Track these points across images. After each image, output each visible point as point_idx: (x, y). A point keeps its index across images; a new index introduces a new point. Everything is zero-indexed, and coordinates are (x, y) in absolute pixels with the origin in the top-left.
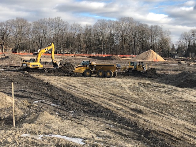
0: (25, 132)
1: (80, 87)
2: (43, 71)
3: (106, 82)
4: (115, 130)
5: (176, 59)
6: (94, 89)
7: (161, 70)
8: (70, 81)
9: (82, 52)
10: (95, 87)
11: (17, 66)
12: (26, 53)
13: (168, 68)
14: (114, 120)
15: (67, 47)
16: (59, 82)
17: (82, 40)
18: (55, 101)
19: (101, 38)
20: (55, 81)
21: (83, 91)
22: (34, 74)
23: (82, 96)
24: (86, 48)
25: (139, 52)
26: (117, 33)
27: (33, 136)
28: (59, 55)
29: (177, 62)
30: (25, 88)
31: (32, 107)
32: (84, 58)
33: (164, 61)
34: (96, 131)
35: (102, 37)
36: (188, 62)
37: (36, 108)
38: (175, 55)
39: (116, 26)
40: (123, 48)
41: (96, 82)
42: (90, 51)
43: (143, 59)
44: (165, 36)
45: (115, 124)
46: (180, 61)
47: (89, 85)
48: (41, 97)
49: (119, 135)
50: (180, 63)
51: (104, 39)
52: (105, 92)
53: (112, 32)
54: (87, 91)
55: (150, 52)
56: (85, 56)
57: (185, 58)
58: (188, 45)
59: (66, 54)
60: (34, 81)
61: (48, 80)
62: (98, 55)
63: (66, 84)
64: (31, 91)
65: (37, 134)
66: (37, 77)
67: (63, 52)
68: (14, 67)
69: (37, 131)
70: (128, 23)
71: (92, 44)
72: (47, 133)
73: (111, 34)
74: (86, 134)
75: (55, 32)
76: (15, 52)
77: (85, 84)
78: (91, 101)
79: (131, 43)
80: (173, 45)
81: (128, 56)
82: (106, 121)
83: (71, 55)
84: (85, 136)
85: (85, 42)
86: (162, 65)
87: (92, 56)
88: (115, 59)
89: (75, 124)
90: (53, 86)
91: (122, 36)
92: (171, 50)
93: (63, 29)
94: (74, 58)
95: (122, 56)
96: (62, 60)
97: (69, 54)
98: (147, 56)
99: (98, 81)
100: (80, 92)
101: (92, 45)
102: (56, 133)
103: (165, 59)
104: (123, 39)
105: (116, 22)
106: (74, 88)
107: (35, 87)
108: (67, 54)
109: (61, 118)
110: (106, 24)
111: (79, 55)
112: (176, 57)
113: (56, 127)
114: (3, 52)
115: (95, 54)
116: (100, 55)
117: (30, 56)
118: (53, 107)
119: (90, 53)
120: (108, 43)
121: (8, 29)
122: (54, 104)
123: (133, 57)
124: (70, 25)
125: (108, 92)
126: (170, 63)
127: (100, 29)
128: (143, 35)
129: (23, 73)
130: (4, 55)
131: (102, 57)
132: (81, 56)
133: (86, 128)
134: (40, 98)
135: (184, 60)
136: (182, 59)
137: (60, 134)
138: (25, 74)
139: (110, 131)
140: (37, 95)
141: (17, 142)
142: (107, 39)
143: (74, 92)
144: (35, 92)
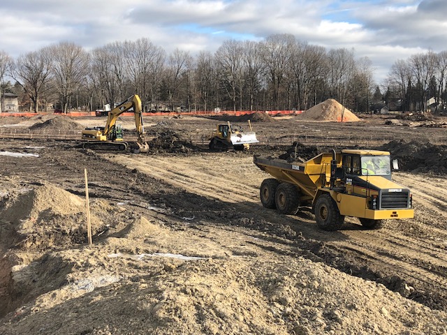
0: (113, 251)
1: (195, 176)
2: (122, 147)
3: (245, 165)
4: (264, 245)
5: (383, 116)
6: (222, 179)
7: (351, 139)
8: (176, 165)
9: (193, 108)
10: (225, 175)
11: (69, 139)
12: (83, 114)
13: (366, 134)
14: (262, 230)
15: (163, 98)
16: (155, 168)
17: (193, 83)
18: (154, 201)
19: (231, 78)
20: (148, 167)
21: (202, 183)
22: (106, 155)
23: (201, 191)
24: (202, 100)
25: (309, 104)
26: (263, 66)
27: (128, 256)
28: (149, 114)
29: (384, 122)
30: (95, 180)
31: (116, 213)
32: (199, 119)
33: (359, 119)
34: (232, 246)
35: (233, 75)
36: (405, 122)
37: (123, 214)
38: (380, 107)
39: (261, 52)
40: (275, 96)
41: (225, 167)
42: (209, 104)
43: (316, 119)
44: (360, 70)
45: (264, 235)
46: (389, 120)
47: (212, 171)
48: (128, 195)
49: (269, 252)
50: (389, 123)
51: (236, 81)
52: (243, 183)
53: (253, 64)
54: (210, 182)
55: (331, 103)
56: (199, 114)
57: (400, 113)
58: (407, 86)
59: (161, 111)
60: (109, 167)
61: (134, 165)
62: (225, 112)
63: (169, 171)
64: (108, 186)
65: (134, 252)
66: (111, 159)
67: (156, 107)
68: (63, 140)
69: (134, 249)
70: (285, 45)
71: (212, 90)
72: (150, 250)
73: (251, 69)
74: (216, 251)
75: (138, 69)
76: (61, 112)
77: (204, 170)
78: (218, 199)
79: (291, 87)
80: (378, 88)
81: (286, 112)
82: (247, 232)
83: (172, 114)
84: (214, 254)
85: (200, 87)
86: (354, 129)
87: (213, 115)
88: (260, 120)
89: (195, 237)
90: (145, 175)
91: (273, 73)
92: (372, 97)
93: (155, 61)
94: (178, 119)
95: (273, 113)
96: (154, 125)
97: (168, 112)
98: (324, 112)
99: (229, 164)
100: (197, 186)
101: (214, 92)
102: (165, 250)
103: (360, 117)
104: (276, 78)
105: (261, 45)
106: (185, 178)
107: (114, 178)
108: (164, 112)
109: (169, 228)
110: (241, 49)
111: (187, 113)
112: (383, 111)
113: (164, 242)
114: (36, 112)
115: (219, 111)
116: (230, 113)
117: (91, 118)
118: (151, 212)
119: (210, 108)
120: (244, 88)
121: (45, 66)
122: (154, 206)
123: (296, 115)
124: (168, 54)
125: (249, 184)
126: (369, 125)
127: (228, 59)
128: (315, 69)
129: (85, 152)
130: (40, 118)
131: (235, 117)
132: (192, 116)
133: (214, 243)
134: (126, 197)
135: (397, 117)
136: (394, 116)
137: (171, 253)
138: (88, 154)
139: (255, 246)
140: (120, 193)
141: (106, 265)
142: (243, 80)
143: (185, 186)
144: (115, 186)
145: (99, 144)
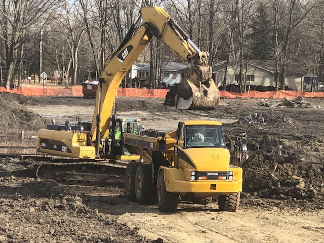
59: (253, 88)
67: (239, 78)
83: (281, 95)
94: (296, 109)
145: (79, 168)
